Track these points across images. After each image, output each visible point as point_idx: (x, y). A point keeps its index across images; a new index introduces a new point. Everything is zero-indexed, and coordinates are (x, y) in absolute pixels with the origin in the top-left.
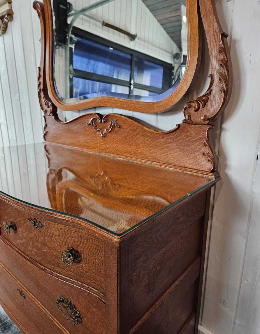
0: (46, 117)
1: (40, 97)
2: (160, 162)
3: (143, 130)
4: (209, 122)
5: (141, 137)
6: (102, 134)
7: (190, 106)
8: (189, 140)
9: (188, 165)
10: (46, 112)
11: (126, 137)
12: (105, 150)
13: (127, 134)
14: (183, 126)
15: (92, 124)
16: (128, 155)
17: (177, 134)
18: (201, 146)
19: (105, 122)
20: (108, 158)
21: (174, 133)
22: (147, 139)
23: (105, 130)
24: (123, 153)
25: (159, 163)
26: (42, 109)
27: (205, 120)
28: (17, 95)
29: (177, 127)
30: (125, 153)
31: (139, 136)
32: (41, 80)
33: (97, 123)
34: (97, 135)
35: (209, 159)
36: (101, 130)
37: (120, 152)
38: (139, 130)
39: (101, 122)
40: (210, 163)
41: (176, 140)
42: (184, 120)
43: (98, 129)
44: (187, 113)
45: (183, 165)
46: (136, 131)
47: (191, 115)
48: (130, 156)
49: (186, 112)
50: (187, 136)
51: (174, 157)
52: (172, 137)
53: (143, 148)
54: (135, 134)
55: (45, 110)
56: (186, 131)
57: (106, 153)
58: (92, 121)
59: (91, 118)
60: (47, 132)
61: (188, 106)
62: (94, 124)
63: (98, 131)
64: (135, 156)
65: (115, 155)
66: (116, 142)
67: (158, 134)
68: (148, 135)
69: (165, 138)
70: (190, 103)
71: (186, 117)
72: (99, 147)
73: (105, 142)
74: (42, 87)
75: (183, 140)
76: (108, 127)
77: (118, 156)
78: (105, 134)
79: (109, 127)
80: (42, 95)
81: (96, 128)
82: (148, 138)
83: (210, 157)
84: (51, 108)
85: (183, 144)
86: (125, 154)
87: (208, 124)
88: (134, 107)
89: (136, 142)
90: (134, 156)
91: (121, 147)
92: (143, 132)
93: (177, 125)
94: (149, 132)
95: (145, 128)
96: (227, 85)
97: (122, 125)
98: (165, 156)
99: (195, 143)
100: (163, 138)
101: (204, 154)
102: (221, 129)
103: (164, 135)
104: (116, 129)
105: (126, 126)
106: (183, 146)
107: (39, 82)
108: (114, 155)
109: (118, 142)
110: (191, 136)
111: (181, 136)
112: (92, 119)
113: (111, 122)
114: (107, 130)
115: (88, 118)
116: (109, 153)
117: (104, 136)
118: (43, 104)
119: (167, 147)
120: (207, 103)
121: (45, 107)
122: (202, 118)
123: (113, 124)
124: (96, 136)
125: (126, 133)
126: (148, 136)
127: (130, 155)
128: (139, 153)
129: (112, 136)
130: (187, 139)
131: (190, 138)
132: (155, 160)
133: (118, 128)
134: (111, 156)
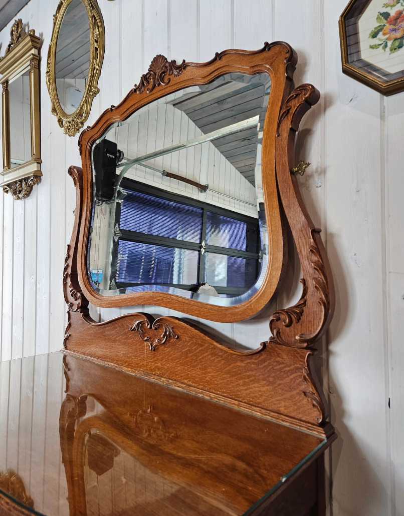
0: (71, 312)
1: (65, 285)
2: (240, 399)
3: (213, 346)
4: (308, 345)
5: (210, 356)
6: (152, 346)
7: (278, 319)
8: (281, 369)
9: (282, 410)
10: (71, 306)
11: (187, 353)
12: (155, 371)
13: (189, 350)
14: (270, 347)
15: (138, 330)
16: (190, 383)
17: (262, 357)
18: (301, 380)
19: (156, 329)
20: (160, 386)
21: (258, 355)
22: (219, 361)
23: (156, 340)
24: (183, 378)
25: (238, 401)
26: (67, 301)
27: (302, 341)
28: (34, 277)
29: (262, 347)
30: (186, 379)
31: (206, 354)
32: (70, 262)
33: (145, 329)
34: (144, 346)
35: (315, 403)
36: (150, 339)
37: (177, 377)
38: (206, 345)
39: (151, 327)
40: (315, 409)
41: (262, 366)
42: (271, 338)
43: (146, 338)
44: (275, 328)
45: (275, 407)
46: (202, 346)
47: (280, 331)
48: (193, 384)
49: (273, 326)
50: (279, 363)
51: (260, 393)
52: (256, 361)
53: (212, 374)
54: (200, 351)
55: (71, 303)
56: (276, 354)
57: (156, 377)
58: (138, 324)
59: (136, 321)
60: (70, 335)
61: (275, 319)
62: (140, 329)
63: (146, 340)
64: (202, 385)
65: (171, 381)
66: (171, 359)
67: (235, 354)
68: (220, 354)
69: (244, 362)
70: (278, 315)
71: (273, 334)
72: (147, 365)
73: (155, 359)
74: (69, 271)
75: (272, 368)
76: (160, 335)
77: (176, 383)
78: (156, 346)
79: (162, 336)
80: (69, 281)
81: (143, 335)
82: (220, 359)
83: (315, 399)
84: (79, 301)
85: (273, 375)
86: (186, 381)
87: (307, 348)
88: (199, 311)
89: (203, 363)
90: (200, 385)
91: (179, 368)
92: (212, 348)
93: (261, 344)
94: (222, 350)
95: (215, 343)
96: (326, 296)
97: (181, 335)
98: (246, 390)
99: (291, 375)
100: (242, 361)
101: (305, 393)
102: (328, 352)
103: (244, 358)
104: (172, 340)
105: (188, 337)
106: (273, 377)
107: (66, 264)
108: (168, 381)
109: (175, 360)
110: (283, 363)
111: (268, 361)
112: (138, 322)
113: (166, 329)
114: (160, 340)
115: (132, 320)
116: (161, 376)
117: (155, 349)
118: (69, 294)
119: (249, 377)
120: (301, 318)
121: (71, 299)
122: (297, 338)
123: (168, 333)
124: (143, 348)
125: (188, 348)
126: (219, 356)
127: (193, 382)
128: (207, 382)
129: (167, 350)
130: (278, 367)
131: (283, 366)
132: (232, 395)
133: (175, 340)
134: (163, 382)
